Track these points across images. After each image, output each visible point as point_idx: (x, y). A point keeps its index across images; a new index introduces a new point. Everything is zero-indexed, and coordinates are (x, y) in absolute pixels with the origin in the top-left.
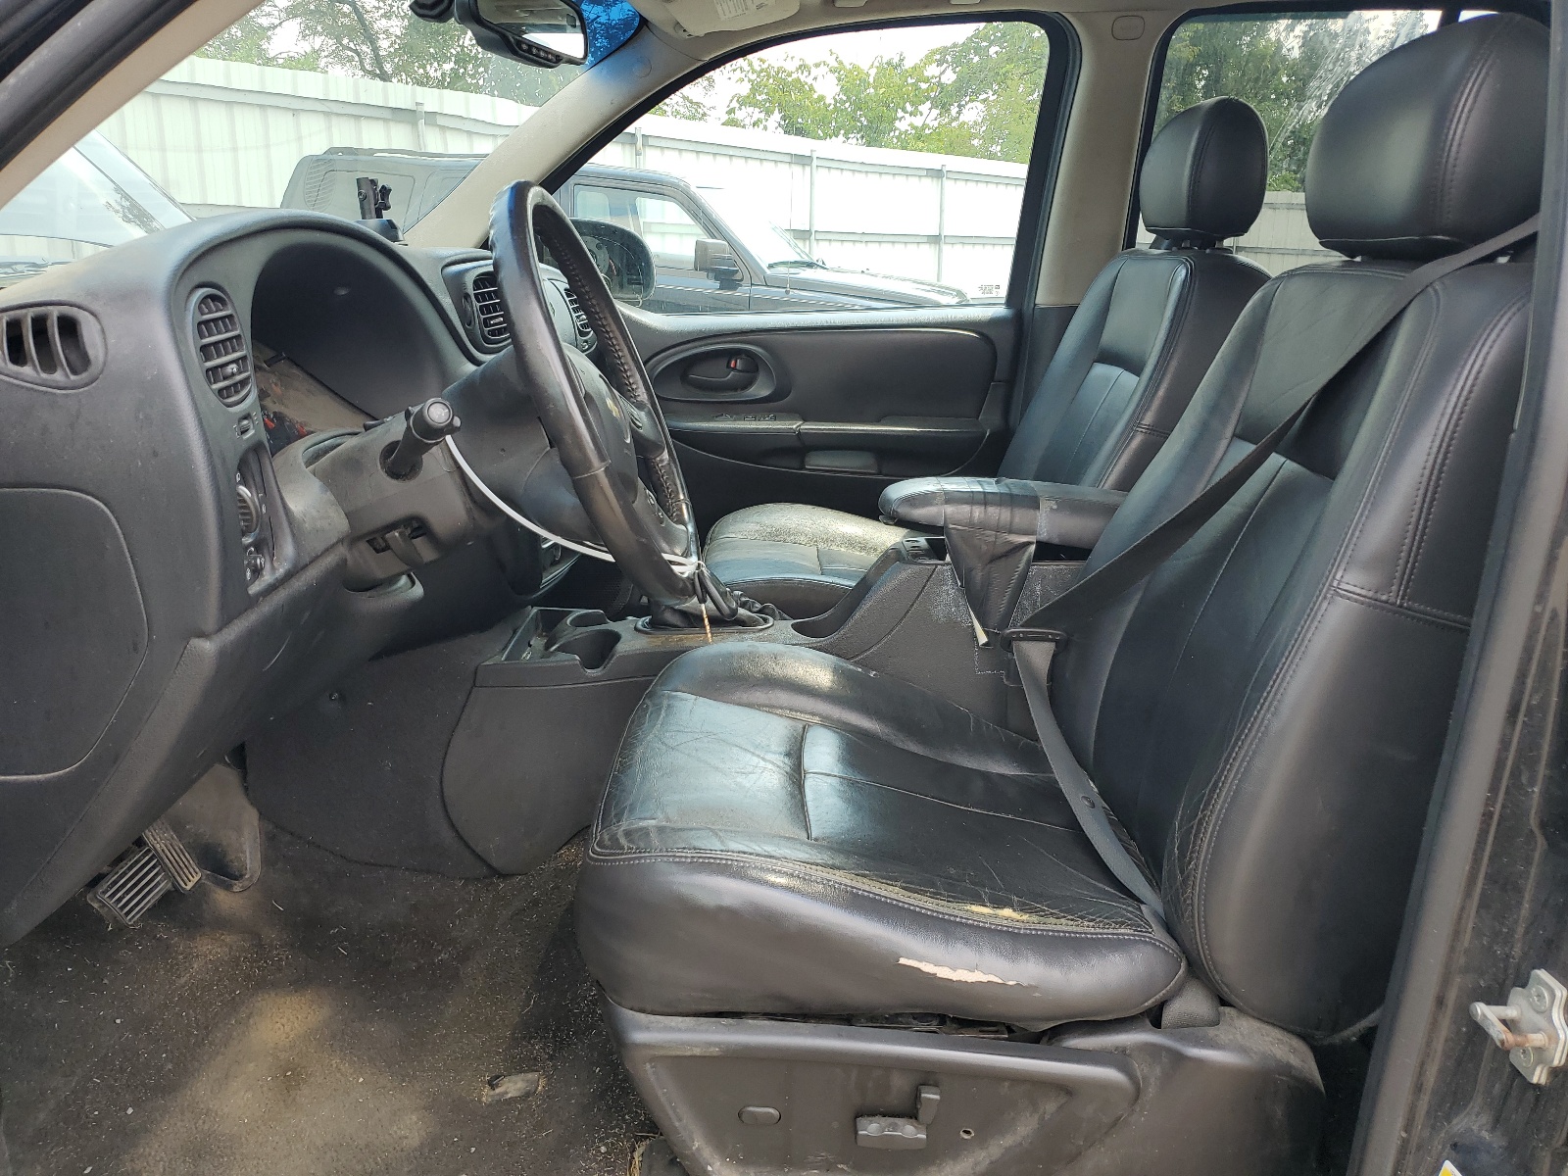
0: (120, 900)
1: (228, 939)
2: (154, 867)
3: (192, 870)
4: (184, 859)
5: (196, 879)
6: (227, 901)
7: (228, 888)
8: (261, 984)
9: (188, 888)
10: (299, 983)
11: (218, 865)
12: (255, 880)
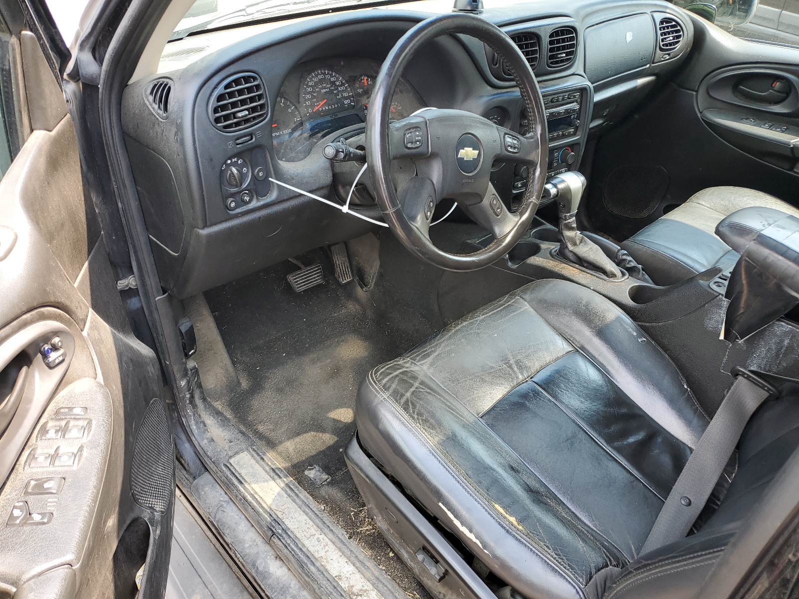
0: (297, 281)
1: (357, 307)
2: (317, 273)
3: (348, 276)
4: (347, 270)
5: (349, 280)
6: (360, 292)
7: (362, 288)
8: (357, 331)
9: (344, 282)
10: (366, 337)
11: (360, 276)
12: (370, 289)
